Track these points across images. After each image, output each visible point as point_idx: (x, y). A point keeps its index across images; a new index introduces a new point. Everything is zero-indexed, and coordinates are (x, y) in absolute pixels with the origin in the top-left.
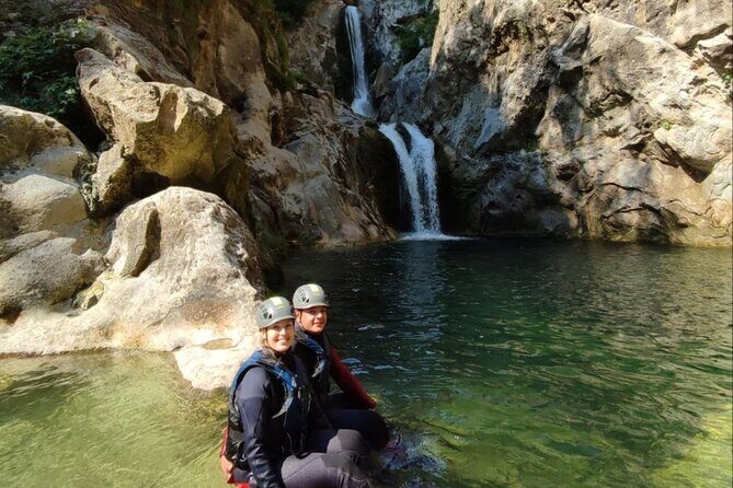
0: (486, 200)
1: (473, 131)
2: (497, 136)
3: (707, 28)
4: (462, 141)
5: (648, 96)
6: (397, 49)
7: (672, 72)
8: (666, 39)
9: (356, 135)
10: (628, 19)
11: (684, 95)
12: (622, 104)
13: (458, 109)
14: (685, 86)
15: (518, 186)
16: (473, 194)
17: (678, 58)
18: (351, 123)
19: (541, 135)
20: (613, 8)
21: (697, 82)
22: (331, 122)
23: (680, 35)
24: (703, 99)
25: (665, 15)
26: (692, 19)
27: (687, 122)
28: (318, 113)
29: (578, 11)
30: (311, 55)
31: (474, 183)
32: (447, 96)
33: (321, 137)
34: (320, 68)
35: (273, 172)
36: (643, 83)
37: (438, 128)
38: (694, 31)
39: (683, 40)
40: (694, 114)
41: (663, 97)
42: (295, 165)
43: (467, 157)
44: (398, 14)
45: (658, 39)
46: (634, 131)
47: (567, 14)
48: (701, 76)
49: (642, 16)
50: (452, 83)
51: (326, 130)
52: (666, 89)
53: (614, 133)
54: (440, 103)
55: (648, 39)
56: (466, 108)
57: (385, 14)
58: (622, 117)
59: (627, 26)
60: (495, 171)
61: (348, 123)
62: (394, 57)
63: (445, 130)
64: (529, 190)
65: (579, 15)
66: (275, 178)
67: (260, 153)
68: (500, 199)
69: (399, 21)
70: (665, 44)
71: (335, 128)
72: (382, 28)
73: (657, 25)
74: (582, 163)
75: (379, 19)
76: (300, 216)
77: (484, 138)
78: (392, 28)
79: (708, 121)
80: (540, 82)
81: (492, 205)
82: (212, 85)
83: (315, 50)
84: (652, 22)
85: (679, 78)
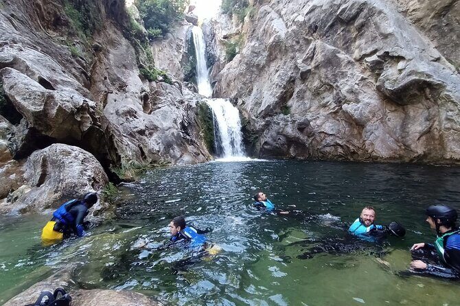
0: (263, 140)
1: (258, 104)
2: (269, 106)
3: (369, 50)
4: (252, 109)
5: (341, 87)
6: (224, 54)
7: (352, 74)
8: (351, 56)
9: (194, 105)
10: (334, 44)
11: (356, 86)
12: (329, 90)
13: (250, 92)
14: (357, 82)
15: (278, 133)
16: (257, 138)
17: (355, 67)
18: (192, 99)
19: (291, 106)
20: (327, 37)
21: (363, 79)
22: (179, 98)
23: (357, 54)
24: (365, 89)
25: (352, 42)
26: (363, 46)
27: (357, 101)
28: (172, 94)
29: (311, 38)
30: (174, 56)
31: (257, 132)
32: (244, 84)
33: (173, 107)
34: (179, 65)
35: (143, 128)
36: (339, 80)
37: (240, 101)
38: (363, 52)
39: (358, 57)
40: (360, 97)
41: (347, 88)
42: (157, 123)
43: (254, 118)
44: (224, 33)
45: (347, 56)
46: (334, 105)
47: (305, 39)
48: (365, 77)
49: (340, 43)
50: (248, 76)
51: (176, 103)
52: (349, 83)
53: (324, 106)
54: (241, 88)
55: (342, 56)
56: (254, 91)
57: (217, 32)
58: (329, 98)
59: (333, 48)
60: (268, 125)
61: (190, 99)
62: (222, 59)
63: (243, 103)
64: (284, 135)
65: (311, 40)
66: (144, 131)
67: (135, 117)
68: (270, 140)
69: (225, 37)
70: (350, 59)
71: (182, 102)
72: (215, 40)
73: (347, 48)
74: (309, 122)
75: (214, 35)
76: (159, 151)
77: (263, 108)
78: (221, 41)
79: (366, 100)
80: (291, 77)
81: (266, 143)
82: (105, 78)
83: (176, 53)
84: (345, 46)
85: (355, 78)
